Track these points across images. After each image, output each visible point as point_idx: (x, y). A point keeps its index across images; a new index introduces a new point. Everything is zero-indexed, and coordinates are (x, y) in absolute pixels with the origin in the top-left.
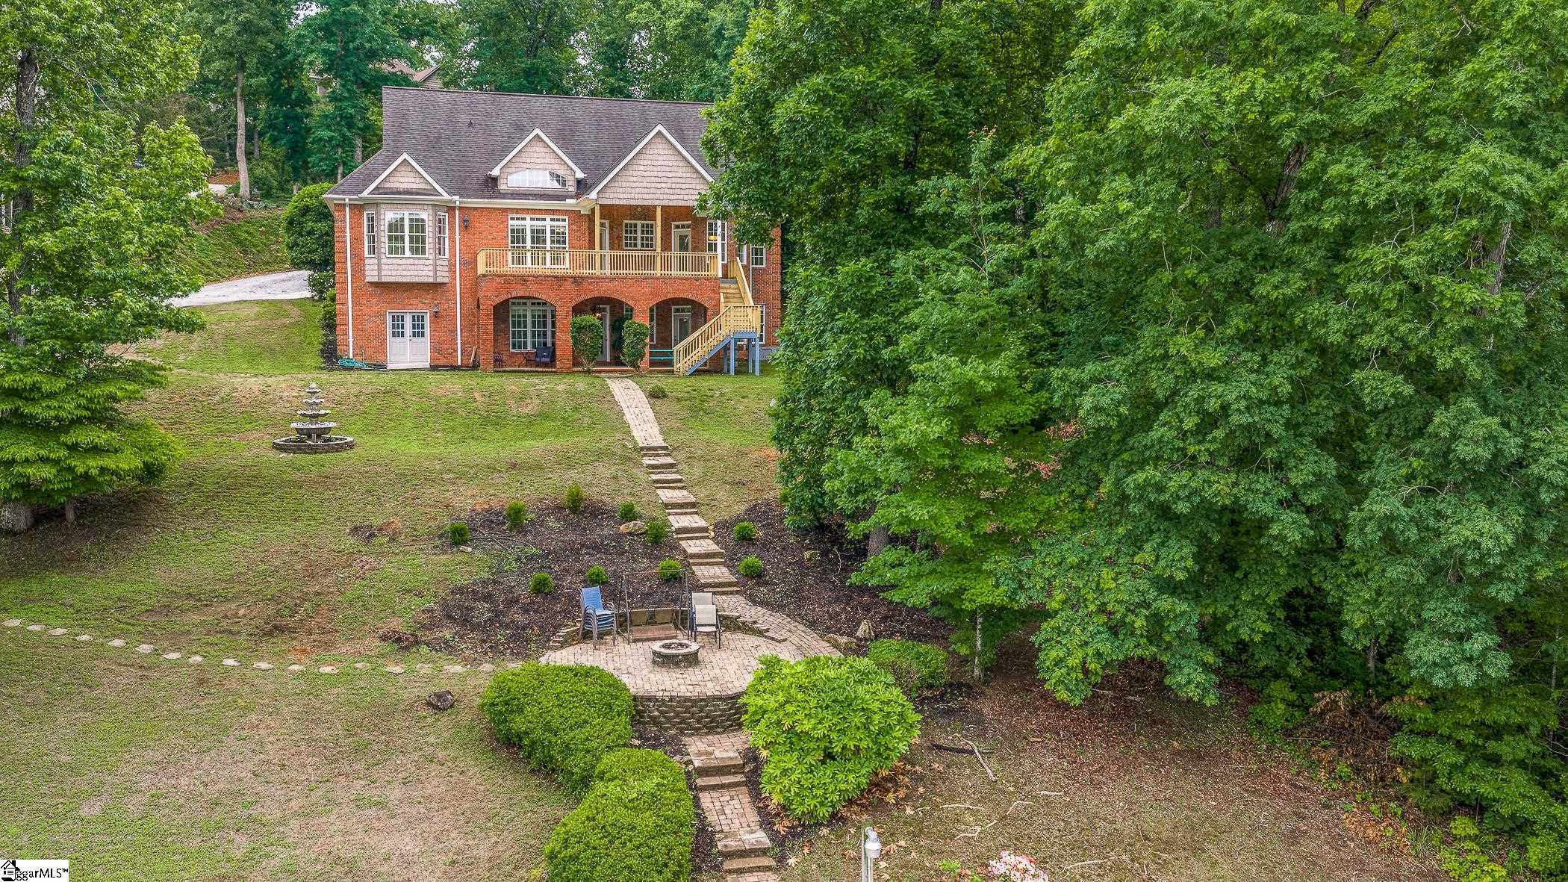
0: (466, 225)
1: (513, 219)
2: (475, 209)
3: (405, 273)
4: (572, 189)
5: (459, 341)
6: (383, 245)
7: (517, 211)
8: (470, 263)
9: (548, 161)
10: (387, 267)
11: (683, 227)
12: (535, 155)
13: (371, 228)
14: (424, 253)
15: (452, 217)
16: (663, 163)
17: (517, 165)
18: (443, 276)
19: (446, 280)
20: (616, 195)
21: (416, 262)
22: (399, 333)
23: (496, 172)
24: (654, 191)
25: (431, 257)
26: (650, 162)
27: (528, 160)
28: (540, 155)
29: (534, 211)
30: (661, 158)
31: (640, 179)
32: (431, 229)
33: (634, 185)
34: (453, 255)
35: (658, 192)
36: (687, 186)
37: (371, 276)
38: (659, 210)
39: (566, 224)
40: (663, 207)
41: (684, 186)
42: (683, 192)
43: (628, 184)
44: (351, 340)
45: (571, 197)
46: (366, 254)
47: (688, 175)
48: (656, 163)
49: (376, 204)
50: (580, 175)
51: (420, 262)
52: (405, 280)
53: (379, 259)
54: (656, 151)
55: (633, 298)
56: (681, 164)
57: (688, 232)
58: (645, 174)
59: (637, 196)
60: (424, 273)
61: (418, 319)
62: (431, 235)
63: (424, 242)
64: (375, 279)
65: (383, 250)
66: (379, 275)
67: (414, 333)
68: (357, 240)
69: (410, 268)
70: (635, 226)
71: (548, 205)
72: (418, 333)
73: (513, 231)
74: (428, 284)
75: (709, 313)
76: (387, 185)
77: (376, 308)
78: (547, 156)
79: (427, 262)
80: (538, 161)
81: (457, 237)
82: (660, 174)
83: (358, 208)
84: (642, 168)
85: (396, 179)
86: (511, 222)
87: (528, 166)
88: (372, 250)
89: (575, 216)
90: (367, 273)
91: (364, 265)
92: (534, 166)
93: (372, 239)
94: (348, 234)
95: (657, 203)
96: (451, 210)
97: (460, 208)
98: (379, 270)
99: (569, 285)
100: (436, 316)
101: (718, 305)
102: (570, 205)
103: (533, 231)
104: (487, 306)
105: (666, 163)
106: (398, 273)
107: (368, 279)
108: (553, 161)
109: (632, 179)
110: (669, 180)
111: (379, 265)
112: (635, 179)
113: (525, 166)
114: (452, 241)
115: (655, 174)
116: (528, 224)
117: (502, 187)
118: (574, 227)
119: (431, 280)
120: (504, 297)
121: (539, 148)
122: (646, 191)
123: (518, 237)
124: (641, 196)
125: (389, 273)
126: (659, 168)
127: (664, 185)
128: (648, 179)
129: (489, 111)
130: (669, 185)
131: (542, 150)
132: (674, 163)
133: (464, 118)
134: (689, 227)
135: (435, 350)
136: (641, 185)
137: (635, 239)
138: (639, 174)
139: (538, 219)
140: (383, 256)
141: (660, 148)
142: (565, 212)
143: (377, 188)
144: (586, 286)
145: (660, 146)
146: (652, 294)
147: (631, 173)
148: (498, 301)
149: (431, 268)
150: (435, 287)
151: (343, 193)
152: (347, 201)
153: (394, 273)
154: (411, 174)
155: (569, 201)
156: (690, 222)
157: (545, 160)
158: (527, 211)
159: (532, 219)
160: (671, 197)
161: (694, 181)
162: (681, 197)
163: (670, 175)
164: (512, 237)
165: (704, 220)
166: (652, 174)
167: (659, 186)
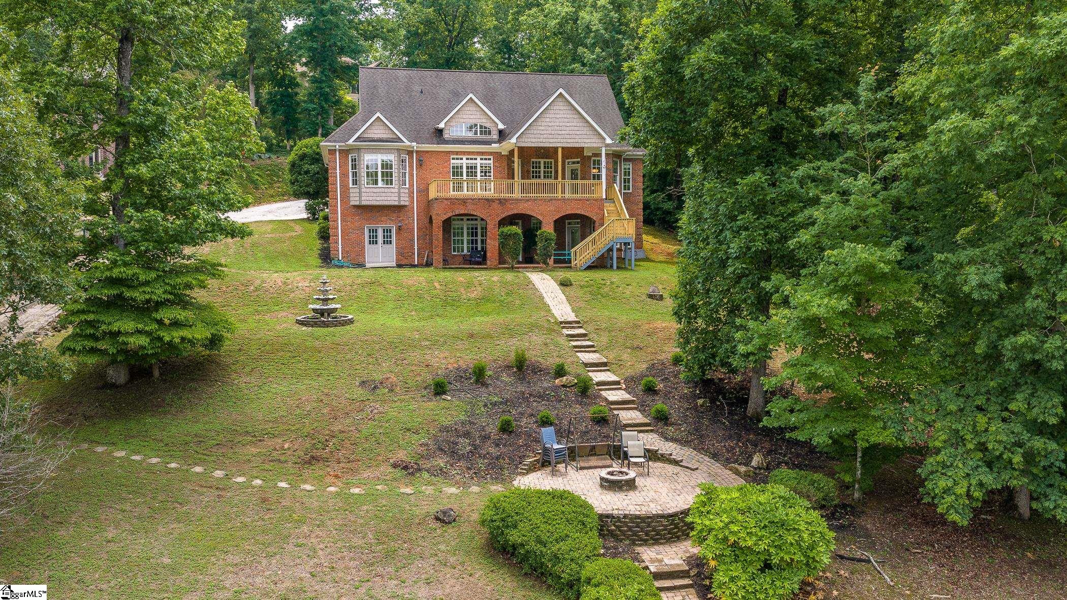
0: (420, 164)
1: (453, 159)
2: (427, 152)
3: (378, 199)
4: (495, 136)
5: (416, 247)
6: (363, 179)
7: (457, 153)
8: (424, 191)
9: (479, 116)
10: (365, 194)
11: (574, 163)
12: (470, 113)
13: (354, 167)
14: (391, 184)
15: (411, 157)
16: (563, 116)
17: (456, 120)
18: (405, 201)
19: (407, 203)
20: (529, 140)
21: (386, 190)
22: (374, 242)
23: (442, 125)
24: (557, 137)
25: (397, 187)
26: (553, 116)
27: (464, 117)
28: (473, 113)
29: (469, 153)
30: (561, 112)
31: (547, 128)
32: (396, 167)
33: (542, 132)
34: (411, 185)
35: (560, 136)
36: (580, 132)
37: (354, 201)
38: (560, 150)
39: (491, 162)
40: (563, 148)
41: (578, 133)
42: (578, 137)
43: (538, 132)
44: (340, 247)
45: (495, 143)
46: (351, 186)
47: (581, 124)
48: (558, 116)
49: (358, 150)
50: (501, 126)
51: (389, 190)
52: (378, 203)
53: (360, 189)
54: (558, 108)
55: (541, 214)
56: (575, 117)
57: (578, 166)
58: (550, 124)
59: (544, 141)
60: (392, 198)
61: (387, 231)
62: (396, 171)
63: (391, 176)
64: (357, 203)
65: (363, 182)
66: (360, 200)
67: (384, 241)
68: (344, 175)
69: (382, 194)
70: (540, 162)
71: (478, 148)
72: (387, 242)
73: (453, 168)
74: (395, 206)
75: (597, 224)
76: (366, 136)
77: (357, 224)
78: (478, 113)
79: (393, 190)
80: (472, 117)
81: (415, 172)
82: (561, 124)
83: (345, 152)
84: (548, 120)
85: (372, 131)
86: (452, 161)
88: (355, 182)
89: (497, 156)
90: (351, 199)
91: (349, 193)
92: (469, 120)
93: (355, 174)
94: (338, 171)
95: (559, 145)
96: (410, 153)
97: (417, 152)
98: (360, 197)
99: (495, 205)
100: (399, 229)
101: (603, 219)
102: (494, 148)
103: (467, 168)
104: (438, 221)
105: (565, 116)
106: (374, 198)
107: (352, 203)
108: (482, 117)
109: (542, 128)
110: (568, 128)
111: (360, 193)
112: (544, 128)
113: (463, 121)
114: (411, 175)
115: (558, 124)
116: (465, 162)
117: (446, 136)
118: (497, 164)
119: (396, 203)
120: (450, 214)
121: (471, 108)
122: (551, 136)
123: (457, 171)
124: (547, 140)
125: (368, 198)
126: (560, 120)
127: (563, 132)
128: (552, 128)
129: (434, 82)
130: (567, 132)
131: (474, 109)
132: (571, 116)
133: (417, 88)
134: (578, 163)
135: (400, 253)
136: (548, 132)
137: (539, 172)
138: (547, 124)
139: (472, 159)
140: (363, 186)
141: (561, 105)
142: (491, 153)
143: (358, 138)
144: (507, 206)
145: (561, 104)
146: (555, 211)
147: (541, 124)
148: (445, 217)
149: (396, 195)
150: (399, 208)
151: (335, 141)
152: (337, 147)
153: (371, 198)
154: (382, 127)
155: (493, 145)
156: (579, 160)
157: (476, 117)
158: (464, 153)
159: (467, 159)
160: (569, 141)
161: (585, 129)
162: (576, 140)
163: (568, 124)
164: (453, 172)
165: (590, 158)
166: (555, 124)
167: (560, 132)
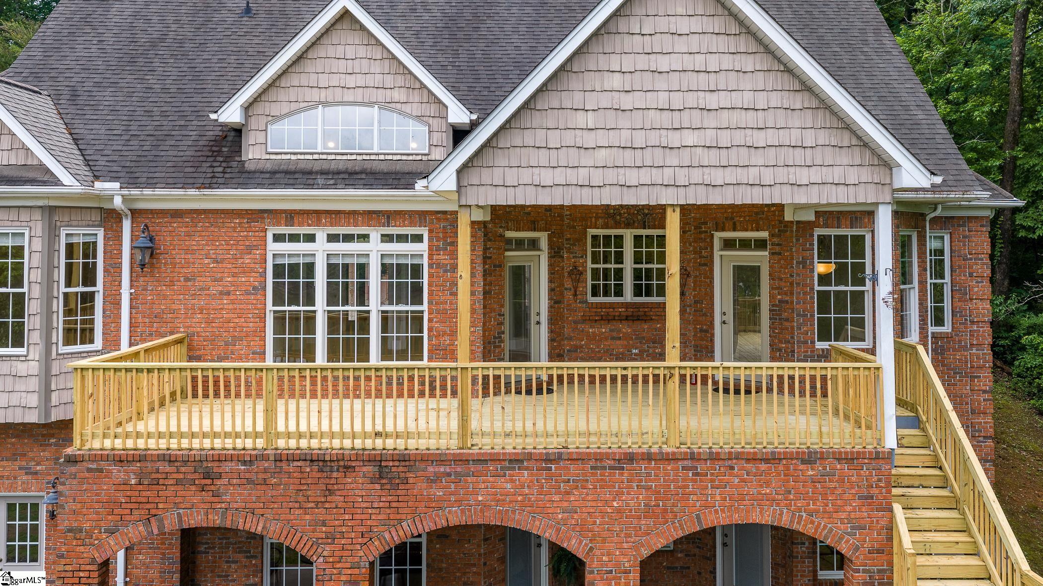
0: (147, 258)
1: (278, 238)
2: (177, 214)
7: (290, 216)
9: (378, 80)
11: (745, 244)
12: (342, 65)
14: (17, 343)
15: (114, 236)
16: (689, 62)
17: (292, 94)
20: (526, 176)
23: (232, 113)
24: (659, 159)
25: (36, 354)
26: (642, 62)
27: (324, 81)
28: (357, 66)
31: (611, 119)
32: (37, 275)
33: (589, 140)
34: (113, 339)
35: (672, 159)
36: (771, 137)
38: (673, 221)
39: (423, 247)
40: (686, 210)
41: (760, 138)
42: (758, 158)
43: (569, 138)
47: (775, 99)
48: (663, 63)
50: (459, 115)
56: (749, 63)
57: (760, 258)
58: (627, 101)
59: (597, 178)
60: (15, 400)
62: (37, 291)
70: (619, 239)
71: (366, 199)
72: (20, 549)
73: (278, 270)
78: (376, 67)
79: (20, 369)
80: (351, 81)
82: (677, 101)
84: (616, 81)
86: (273, 247)
87: (323, 95)
92: (338, 94)
95: (666, 197)
96: (109, 218)
97: (135, 214)
99: (358, 487)
103: (332, 270)
105: (699, 62)
108: (389, 81)
109: (581, 119)
110: (710, 121)
112: (590, 120)
113: (315, 95)
114: (113, 302)
115: (662, 99)
116: (321, 250)
117: (251, 154)
119: (33, 417)
122: (628, 157)
123: (292, 285)
124: (611, 176)
126: (675, 81)
127: (690, 138)
128: (637, 119)
130: (709, 137)
132: (727, 62)
134: (761, 244)
136: (613, 138)
137: (619, 272)
138: (605, 101)
139: (348, 238)
142: (420, 217)
144: (420, 487)
146: (649, 511)
147: (577, 99)
149: (34, 384)
156: (764, 234)
157: (370, 81)
158: (317, 216)
159: (332, 238)
160: (718, 176)
161: (796, 121)
162: (752, 175)
163: (713, 101)
164: (277, 288)
165: (805, 227)
166: (651, 100)
167: (675, 139)
